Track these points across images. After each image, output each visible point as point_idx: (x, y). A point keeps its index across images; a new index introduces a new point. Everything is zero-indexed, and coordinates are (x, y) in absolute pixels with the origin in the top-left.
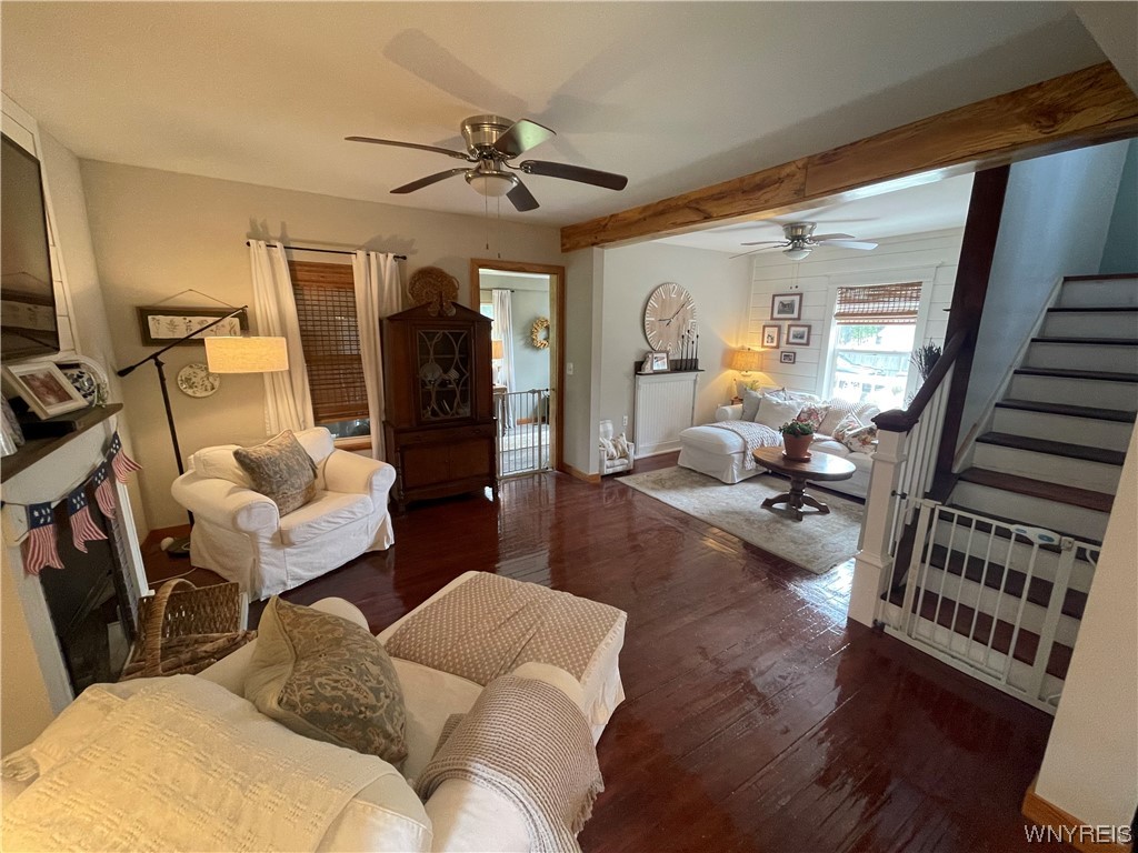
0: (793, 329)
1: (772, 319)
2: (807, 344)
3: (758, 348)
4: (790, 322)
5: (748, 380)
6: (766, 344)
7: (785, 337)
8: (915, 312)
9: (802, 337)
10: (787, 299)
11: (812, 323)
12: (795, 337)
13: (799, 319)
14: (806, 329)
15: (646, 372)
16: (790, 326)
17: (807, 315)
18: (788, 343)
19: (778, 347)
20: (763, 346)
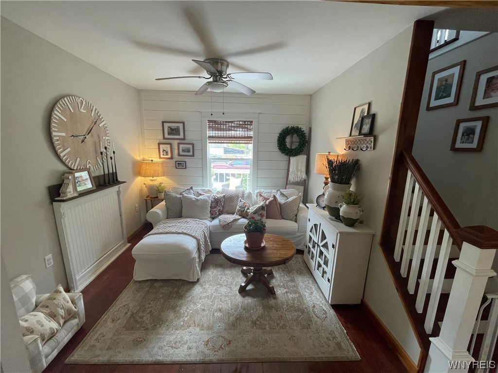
0: (181, 146)
1: (164, 138)
2: (193, 156)
3: (156, 159)
4: (178, 141)
5: (156, 183)
6: (162, 156)
7: (176, 151)
8: (251, 137)
9: (189, 151)
10: (173, 125)
11: (194, 142)
12: (183, 151)
13: (184, 139)
14: (191, 146)
15: (69, 196)
16: (179, 144)
17: (190, 137)
18: (179, 155)
19: (172, 158)
20: (160, 158)
